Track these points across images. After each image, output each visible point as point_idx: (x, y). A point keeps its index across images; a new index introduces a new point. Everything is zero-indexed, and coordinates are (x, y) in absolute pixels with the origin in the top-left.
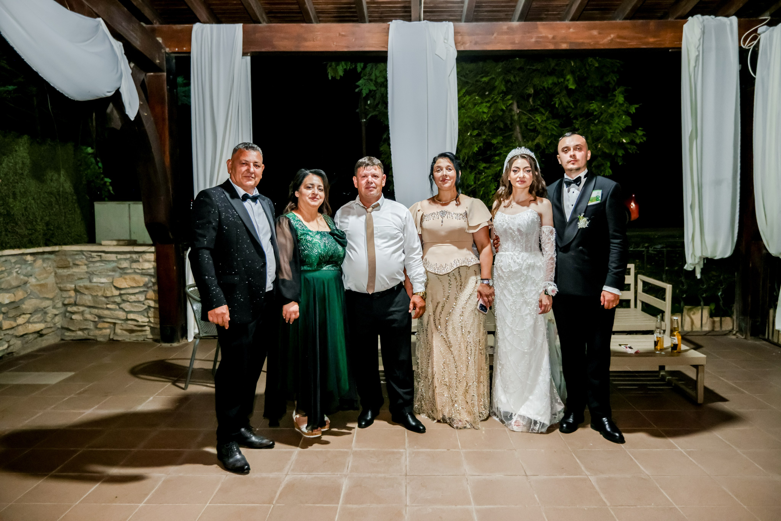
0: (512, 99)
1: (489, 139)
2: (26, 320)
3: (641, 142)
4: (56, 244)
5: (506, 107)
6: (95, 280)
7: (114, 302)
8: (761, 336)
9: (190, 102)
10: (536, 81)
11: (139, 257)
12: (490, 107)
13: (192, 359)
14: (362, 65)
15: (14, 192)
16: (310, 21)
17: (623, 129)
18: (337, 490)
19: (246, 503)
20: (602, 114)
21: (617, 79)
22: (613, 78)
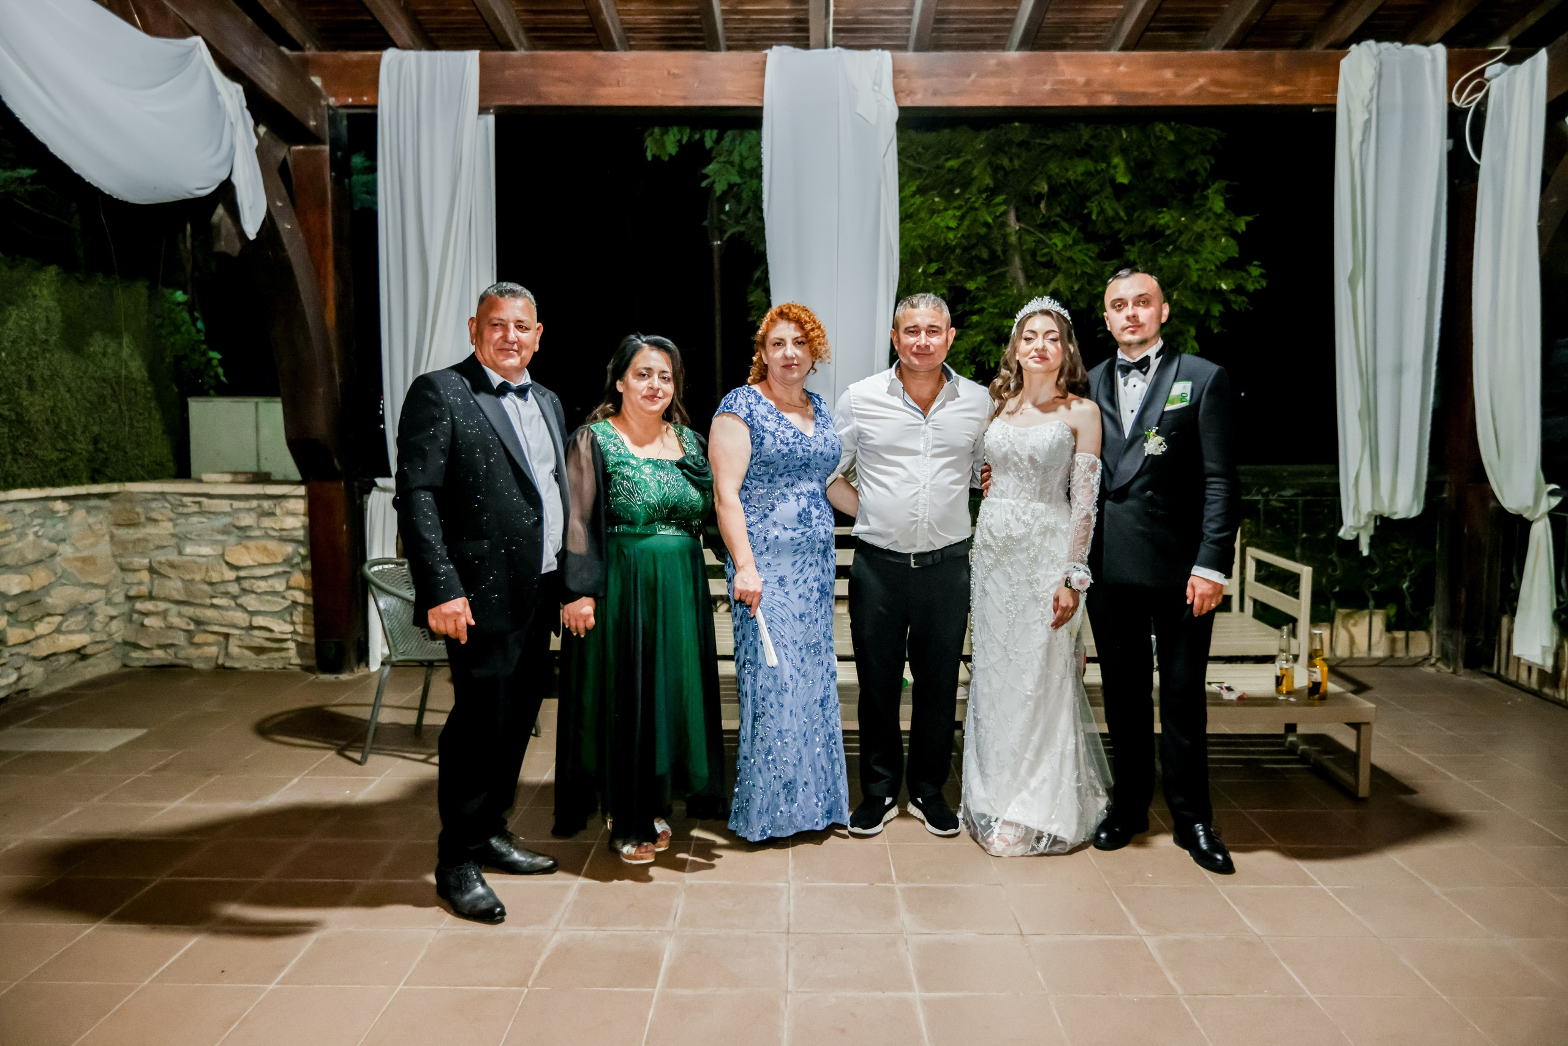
0: (1005, 202)
1: (959, 281)
2: (53, 627)
3: (1256, 290)
4: (112, 480)
5: (993, 220)
6: (189, 549)
7: (226, 594)
8: (1484, 669)
9: (375, 203)
10: (1053, 168)
11: (275, 505)
12: (962, 218)
13: (376, 706)
14: (715, 133)
15: (30, 376)
16: (610, 46)
17: (1222, 263)
18: (651, 962)
19: (477, 985)
20: (1181, 233)
21: (1212, 166)
22: (1202, 164)
